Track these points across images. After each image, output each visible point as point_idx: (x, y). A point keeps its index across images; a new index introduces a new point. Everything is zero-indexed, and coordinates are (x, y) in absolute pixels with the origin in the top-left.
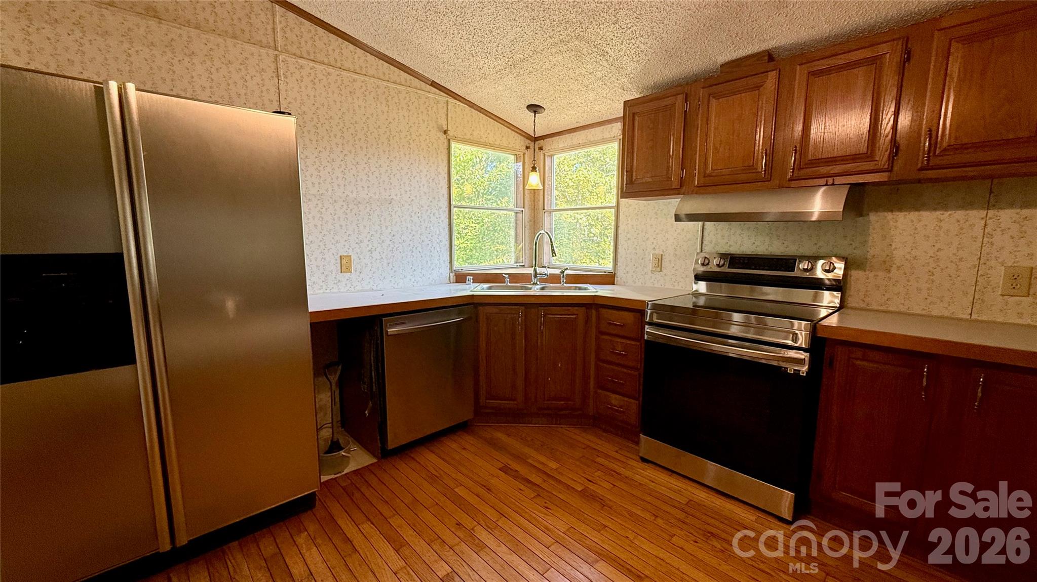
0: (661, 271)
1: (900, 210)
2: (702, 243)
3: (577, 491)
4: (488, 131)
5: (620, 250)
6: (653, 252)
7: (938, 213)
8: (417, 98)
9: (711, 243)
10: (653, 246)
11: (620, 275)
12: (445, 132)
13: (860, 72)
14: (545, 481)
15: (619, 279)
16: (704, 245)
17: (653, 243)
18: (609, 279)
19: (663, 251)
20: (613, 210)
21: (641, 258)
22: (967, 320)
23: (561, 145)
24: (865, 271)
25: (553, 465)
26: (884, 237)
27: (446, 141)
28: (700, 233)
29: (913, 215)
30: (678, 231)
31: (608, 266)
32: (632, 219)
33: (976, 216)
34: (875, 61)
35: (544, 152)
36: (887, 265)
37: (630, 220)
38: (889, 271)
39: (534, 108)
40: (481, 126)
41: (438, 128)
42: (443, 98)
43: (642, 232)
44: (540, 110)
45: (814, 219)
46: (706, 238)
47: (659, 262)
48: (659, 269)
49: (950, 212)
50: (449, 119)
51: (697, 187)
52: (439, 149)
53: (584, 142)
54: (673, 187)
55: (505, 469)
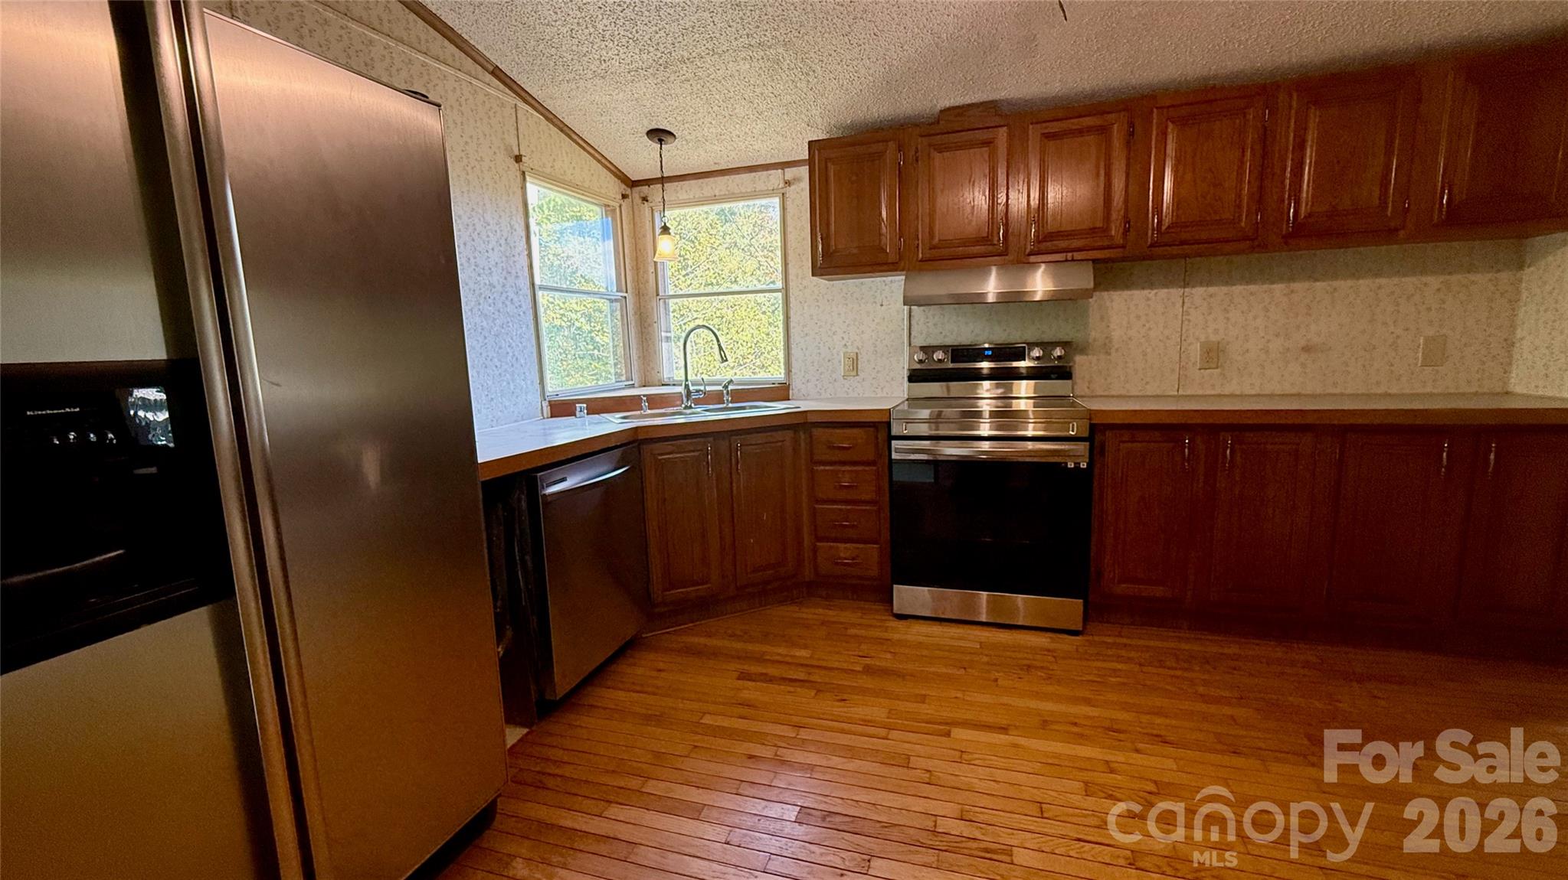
0: (857, 375)
1: (1115, 288)
2: (910, 334)
3: (859, 672)
4: (573, 164)
5: (794, 351)
6: (844, 350)
7: (1146, 292)
8: (473, 92)
9: (921, 334)
10: (844, 343)
11: (797, 385)
12: (518, 159)
13: (1091, 139)
14: (810, 674)
15: (796, 391)
16: (912, 336)
17: (843, 338)
18: (781, 392)
19: (858, 348)
20: (779, 295)
21: (827, 360)
22: (1174, 396)
23: (683, 196)
24: (1087, 355)
25: (803, 653)
26: (1102, 318)
27: (518, 174)
28: (906, 322)
29: (1126, 293)
30: (876, 321)
31: (777, 374)
32: (809, 306)
33: (1175, 293)
34: (1103, 130)
35: (651, 205)
36: (1106, 348)
37: (806, 308)
38: (1110, 354)
39: (659, 135)
40: (564, 154)
41: (506, 150)
42: (511, 99)
43: (826, 323)
44: (670, 139)
45: (1038, 298)
46: (915, 327)
47: (854, 364)
48: (854, 373)
49: (1155, 291)
50: (521, 136)
51: (921, 261)
52: (510, 187)
53: (722, 193)
54: (890, 261)
55: (744, 676)
